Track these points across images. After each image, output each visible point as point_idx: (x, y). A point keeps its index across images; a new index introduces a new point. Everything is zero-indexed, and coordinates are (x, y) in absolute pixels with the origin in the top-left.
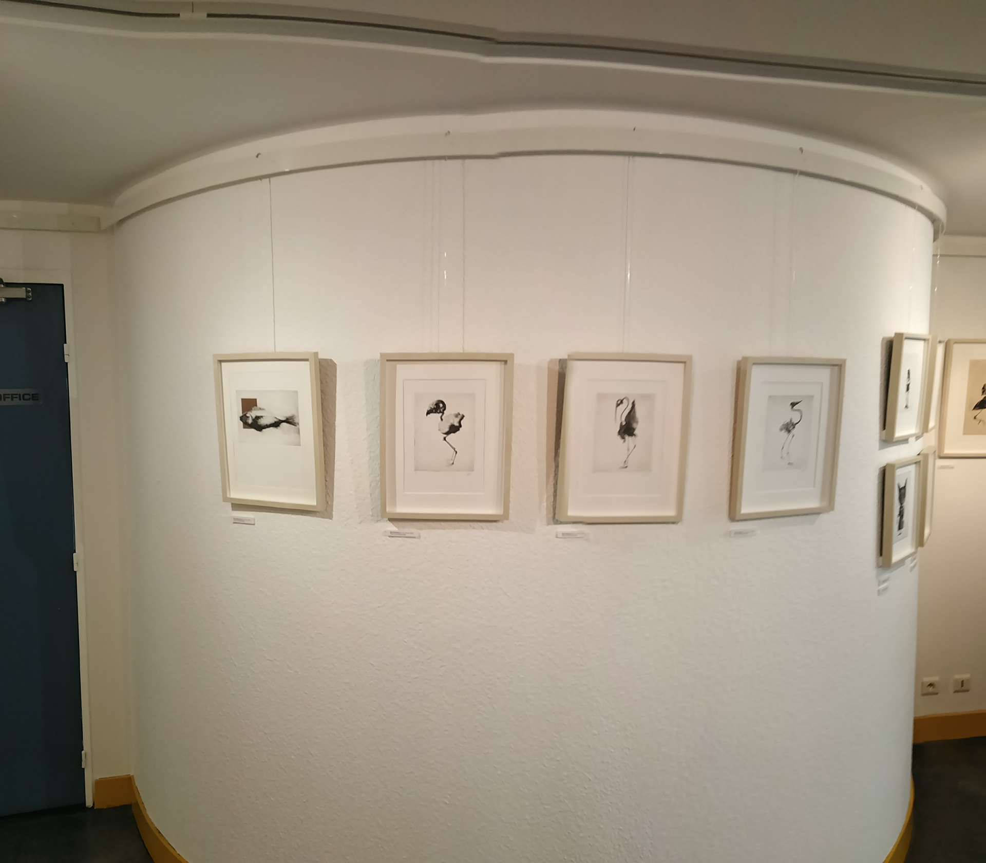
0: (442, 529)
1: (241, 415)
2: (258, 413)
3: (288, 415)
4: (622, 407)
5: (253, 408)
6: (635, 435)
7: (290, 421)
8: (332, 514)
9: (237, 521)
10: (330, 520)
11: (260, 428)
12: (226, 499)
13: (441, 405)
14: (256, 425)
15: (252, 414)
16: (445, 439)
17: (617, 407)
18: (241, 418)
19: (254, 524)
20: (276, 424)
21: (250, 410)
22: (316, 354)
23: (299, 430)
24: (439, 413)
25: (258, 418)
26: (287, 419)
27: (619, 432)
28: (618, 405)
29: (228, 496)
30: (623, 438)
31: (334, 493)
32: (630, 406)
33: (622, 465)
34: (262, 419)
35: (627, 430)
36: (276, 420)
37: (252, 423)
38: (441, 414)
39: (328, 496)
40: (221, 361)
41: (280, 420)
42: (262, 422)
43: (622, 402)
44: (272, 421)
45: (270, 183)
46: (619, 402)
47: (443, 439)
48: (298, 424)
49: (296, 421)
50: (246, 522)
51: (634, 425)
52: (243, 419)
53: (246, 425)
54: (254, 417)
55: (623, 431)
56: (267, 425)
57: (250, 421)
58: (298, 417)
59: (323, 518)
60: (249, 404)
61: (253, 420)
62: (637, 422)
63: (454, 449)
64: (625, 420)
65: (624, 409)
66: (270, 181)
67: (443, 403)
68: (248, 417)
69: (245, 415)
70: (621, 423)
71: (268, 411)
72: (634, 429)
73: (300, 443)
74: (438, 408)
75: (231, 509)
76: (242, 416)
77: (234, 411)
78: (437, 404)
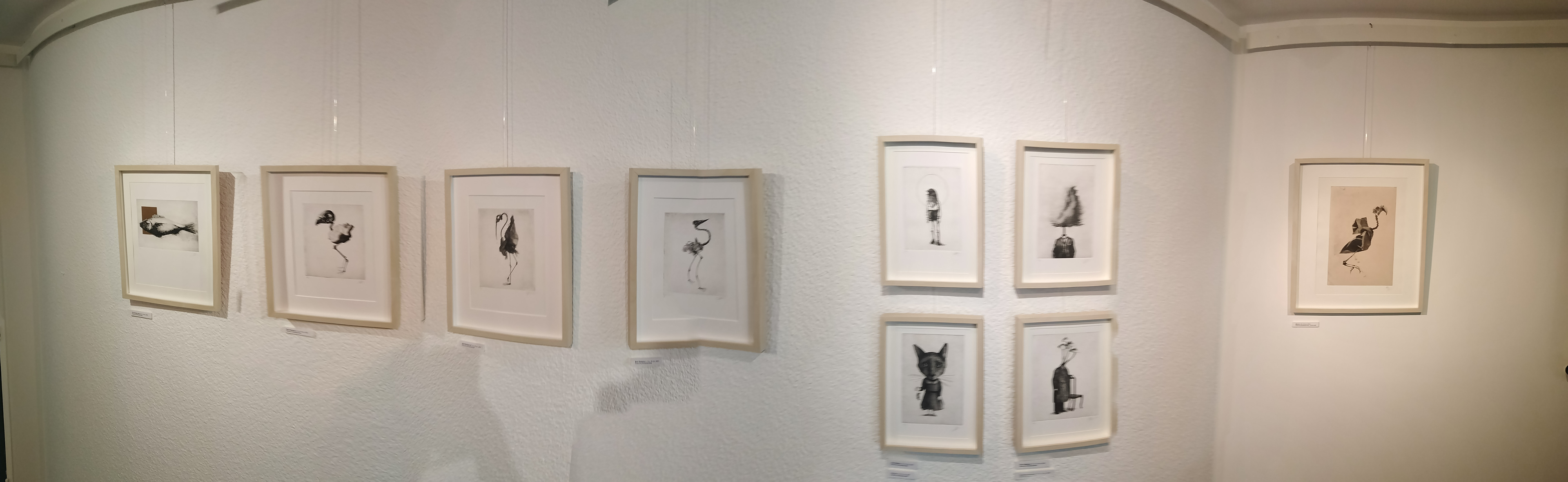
0: (338, 331)
1: (141, 221)
2: (158, 221)
3: (188, 223)
4: (502, 222)
5: (153, 216)
6: (516, 252)
7: (189, 229)
8: (226, 313)
9: (136, 315)
10: (225, 319)
11: (159, 234)
12: (125, 296)
13: (330, 215)
14: (156, 231)
15: (153, 221)
16: (335, 248)
17: (497, 222)
18: (141, 225)
19: (152, 319)
20: (176, 231)
21: (150, 217)
22: (217, 167)
23: (197, 237)
24: (328, 223)
25: (157, 225)
26: (186, 227)
27: (500, 248)
28: (498, 220)
29: (127, 293)
30: (505, 254)
31: (229, 294)
32: (509, 222)
33: (506, 281)
34: (161, 226)
35: (508, 246)
36: (175, 227)
37: (151, 229)
38: (330, 224)
39: (223, 297)
40: (122, 172)
41: (179, 227)
42: (162, 229)
43: (501, 217)
44: (171, 228)
45: (173, 8)
46: (499, 217)
47: (333, 247)
48: (197, 232)
49: (195, 229)
50: (144, 316)
51: (515, 242)
52: (143, 225)
53: (146, 231)
54: (153, 224)
55: (504, 247)
56: (166, 232)
57: (150, 227)
58: (197, 225)
59: (218, 316)
60: (148, 212)
61: (153, 226)
62: (517, 239)
63: (344, 257)
64: (505, 236)
65: (504, 225)
66: (173, 6)
67: (331, 213)
68: (148, 224)
69: (145, 222)
70: (502, 238)
71: (168, 219)
72: (515, 246)
73: (198, 249)
74: (328, 218)
75: (130, 303)
76: (142, 223)
77: (134, 218)
78: (326, 215)
